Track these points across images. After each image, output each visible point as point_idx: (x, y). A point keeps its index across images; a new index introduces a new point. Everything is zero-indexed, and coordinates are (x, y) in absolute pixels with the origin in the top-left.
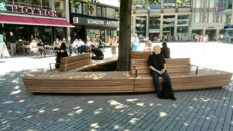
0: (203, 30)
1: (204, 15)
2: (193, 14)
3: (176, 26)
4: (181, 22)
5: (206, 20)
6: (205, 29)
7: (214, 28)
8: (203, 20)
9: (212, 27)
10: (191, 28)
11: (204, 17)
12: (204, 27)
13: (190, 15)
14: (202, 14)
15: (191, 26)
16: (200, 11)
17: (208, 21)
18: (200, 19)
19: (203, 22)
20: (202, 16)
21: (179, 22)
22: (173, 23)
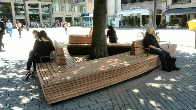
0: (63, 17)
1: (62, 5)
2: (54, 3)
3: (41, 13)
4: (44, 10)
5: (64, 9)
6: (64, 16)
7: (70, 16)
8: (62, 9)
9: (69, 15)
10: (54, 15)
11: (62, 7)
12: (64, 15)
13: (52, 4)
14: (60, 4)
15: (54, 14)
16: (59, 2)
17: (65, 11)
18: (60, 8)
19: (62, 10)
20: (61, 6)
21: (43, 10)
22: (38, 11)
